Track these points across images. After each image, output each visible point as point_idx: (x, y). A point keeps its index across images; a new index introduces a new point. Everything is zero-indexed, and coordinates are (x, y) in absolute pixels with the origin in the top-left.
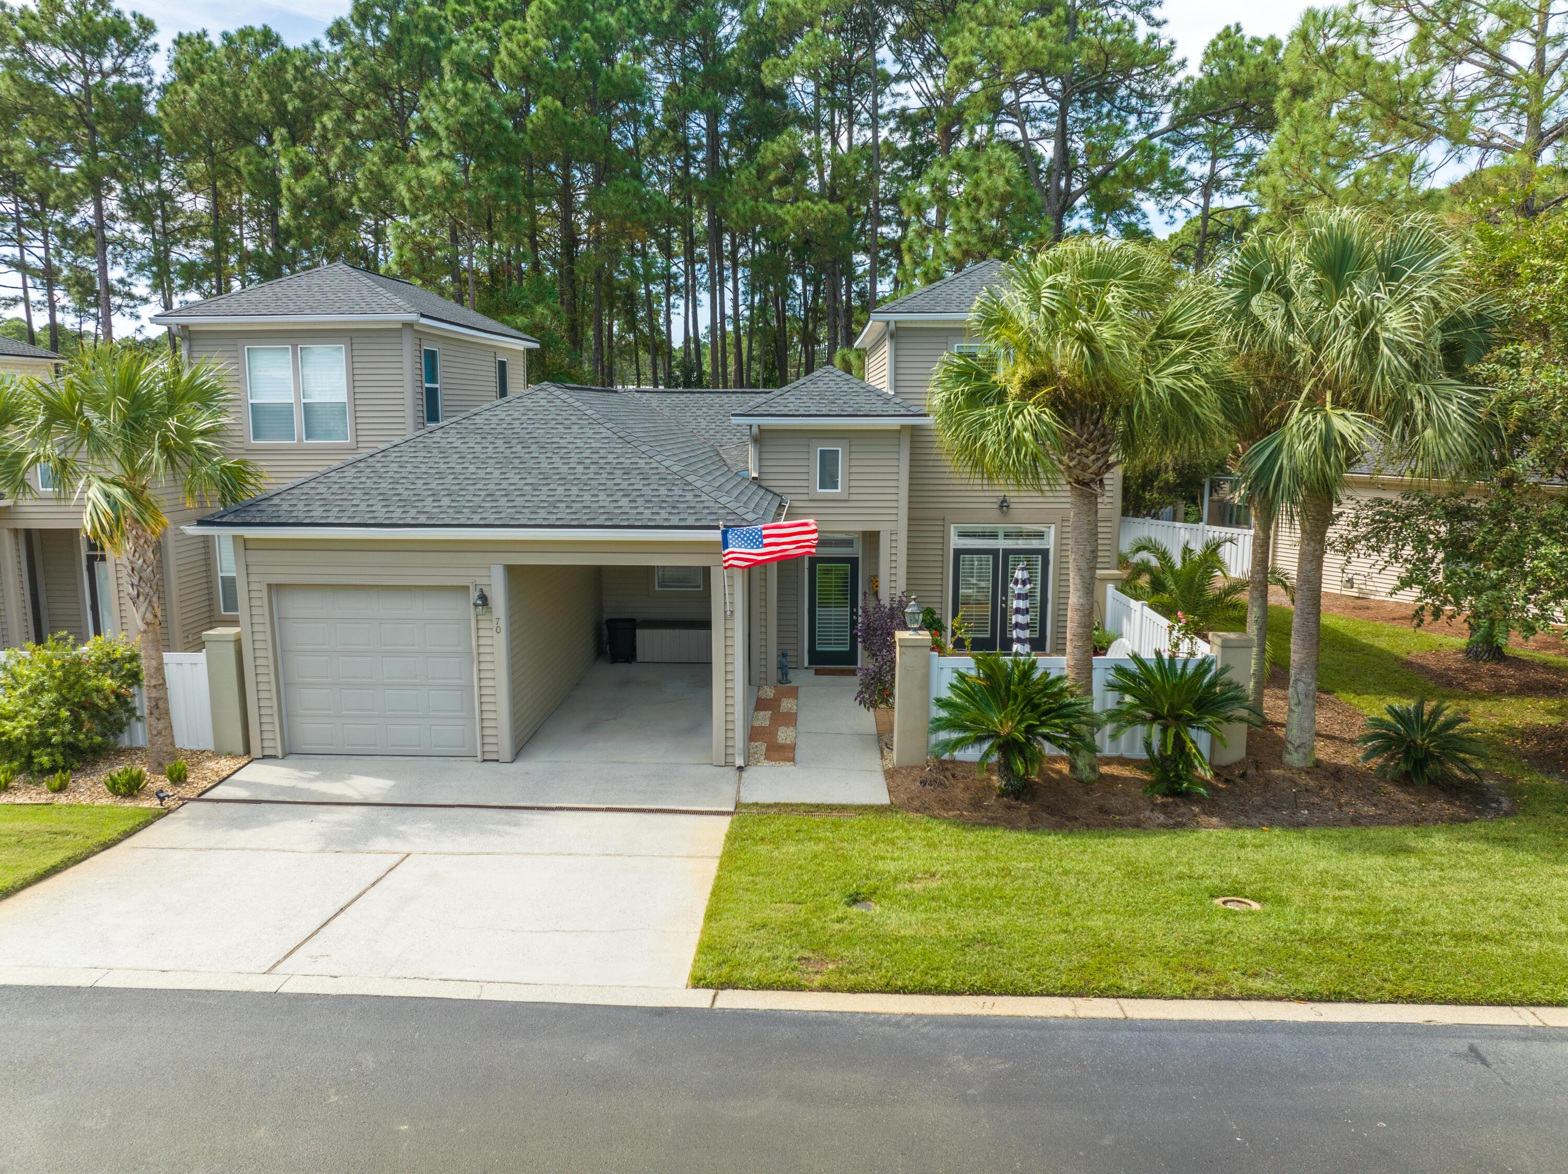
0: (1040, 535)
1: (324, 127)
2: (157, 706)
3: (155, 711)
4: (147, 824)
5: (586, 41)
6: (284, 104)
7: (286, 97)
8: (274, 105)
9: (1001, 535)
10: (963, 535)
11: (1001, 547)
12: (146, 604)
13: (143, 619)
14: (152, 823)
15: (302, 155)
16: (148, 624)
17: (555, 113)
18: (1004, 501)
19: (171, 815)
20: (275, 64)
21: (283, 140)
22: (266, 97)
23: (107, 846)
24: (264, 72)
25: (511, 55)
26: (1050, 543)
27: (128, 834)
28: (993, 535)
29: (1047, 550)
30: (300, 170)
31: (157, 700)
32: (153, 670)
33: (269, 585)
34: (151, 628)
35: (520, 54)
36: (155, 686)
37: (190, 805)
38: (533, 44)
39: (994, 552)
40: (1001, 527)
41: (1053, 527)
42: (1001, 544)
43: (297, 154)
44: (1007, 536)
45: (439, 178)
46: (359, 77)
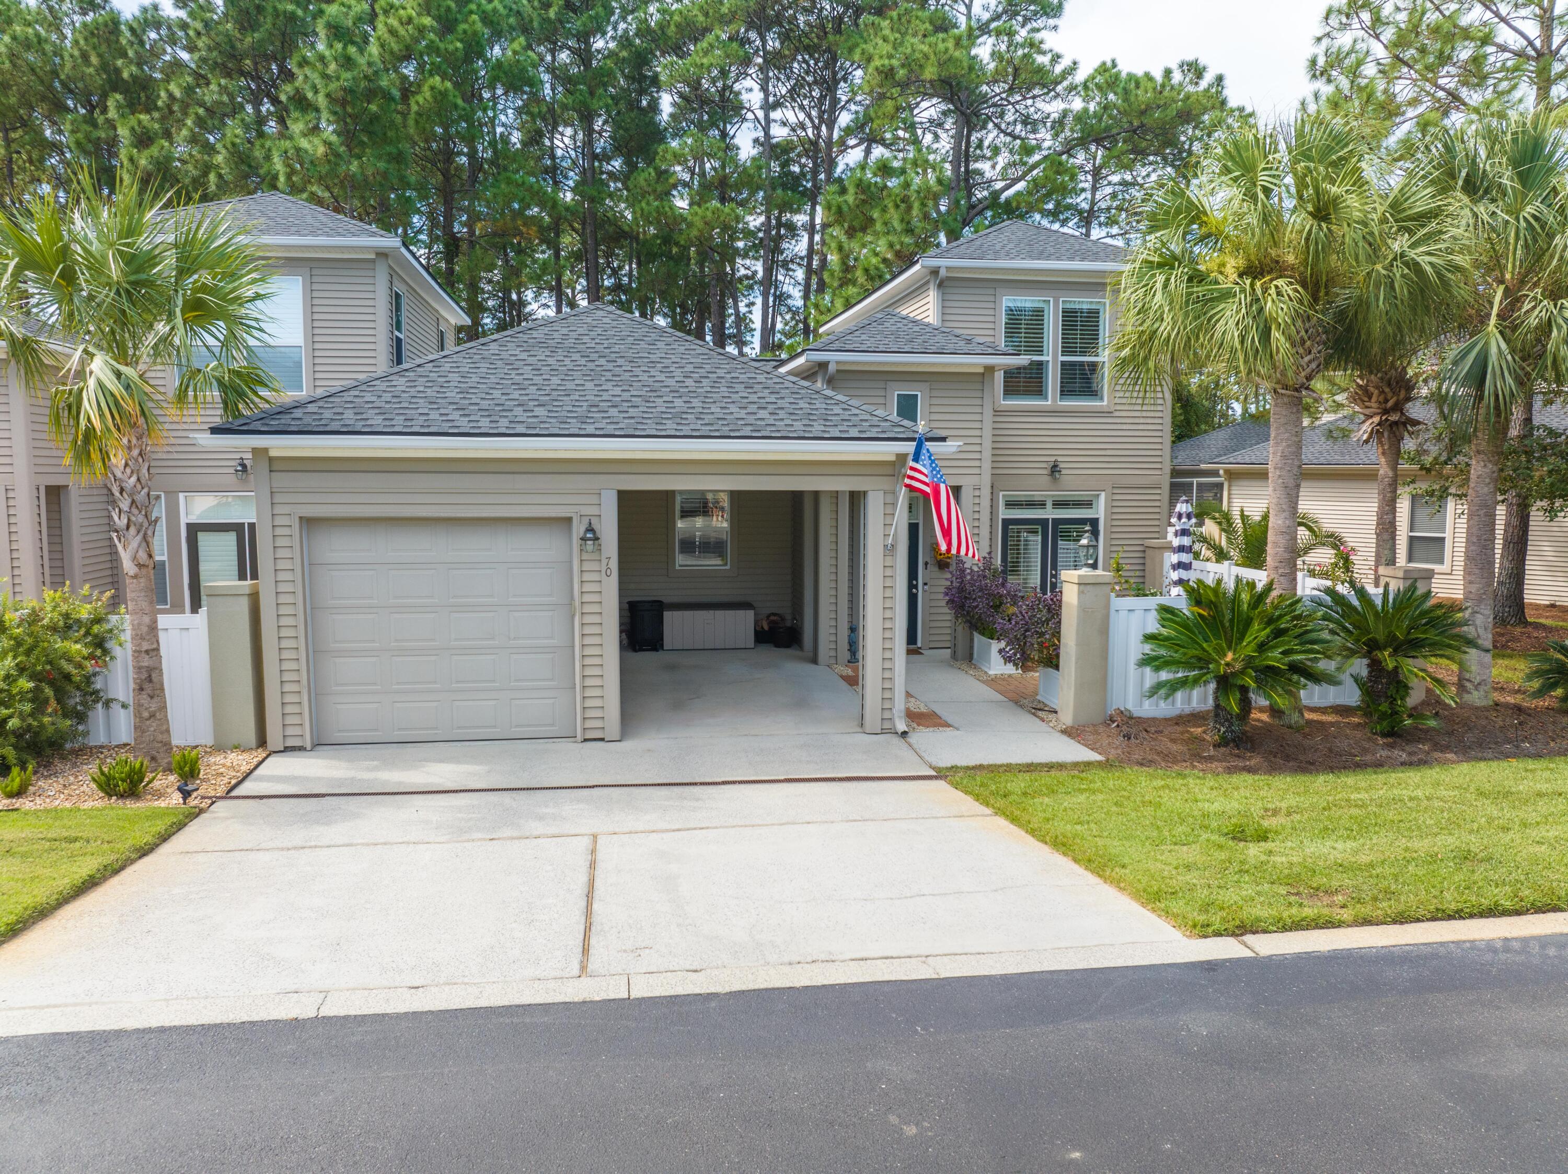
0: (1088, 504)
1: (171, 96)
2: (150, 679)
3: (147, 686)
4: (180, 826)
5: (474, 22)
6: (118, 71)
7: (119, 62)
8: (105, 71)
9: (1049, 505)
10: (1010, 504)
11: (1051, 517)
12: (139, 538)
13: (134, 558)
14: (185, 825)
15: (145, 123)
16: (140, 566)
17: (444, 94)
18: (1055, 466)
19: (204, 816)
20: (106, 25)
21: (119, 107)
22: (94, 60)
23: (144, 851)
24: (92, 34)
25: (392, 32)
26: (1100, 511)
27: (164, 838)
28: (1042, 505)
29: (1097, 519)
30: (143, 140)
31: (150, 670)
32: (145, 629)
33: (301, 518)
34: (144, 571)
35: (402, 31)
36: (147, 652)
37: (220, 804)
38: (416, 21)
39: (1043, 522)
40: (1050, 495)
41: (1103, 494)
42: (1050, 514)
43: (140, 122)
44: (1058, 504)
45: (321, 150)
46: (212, 44)
